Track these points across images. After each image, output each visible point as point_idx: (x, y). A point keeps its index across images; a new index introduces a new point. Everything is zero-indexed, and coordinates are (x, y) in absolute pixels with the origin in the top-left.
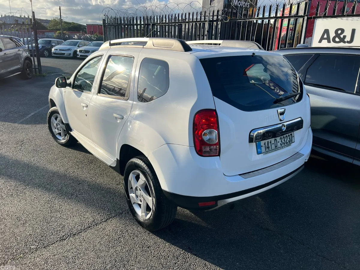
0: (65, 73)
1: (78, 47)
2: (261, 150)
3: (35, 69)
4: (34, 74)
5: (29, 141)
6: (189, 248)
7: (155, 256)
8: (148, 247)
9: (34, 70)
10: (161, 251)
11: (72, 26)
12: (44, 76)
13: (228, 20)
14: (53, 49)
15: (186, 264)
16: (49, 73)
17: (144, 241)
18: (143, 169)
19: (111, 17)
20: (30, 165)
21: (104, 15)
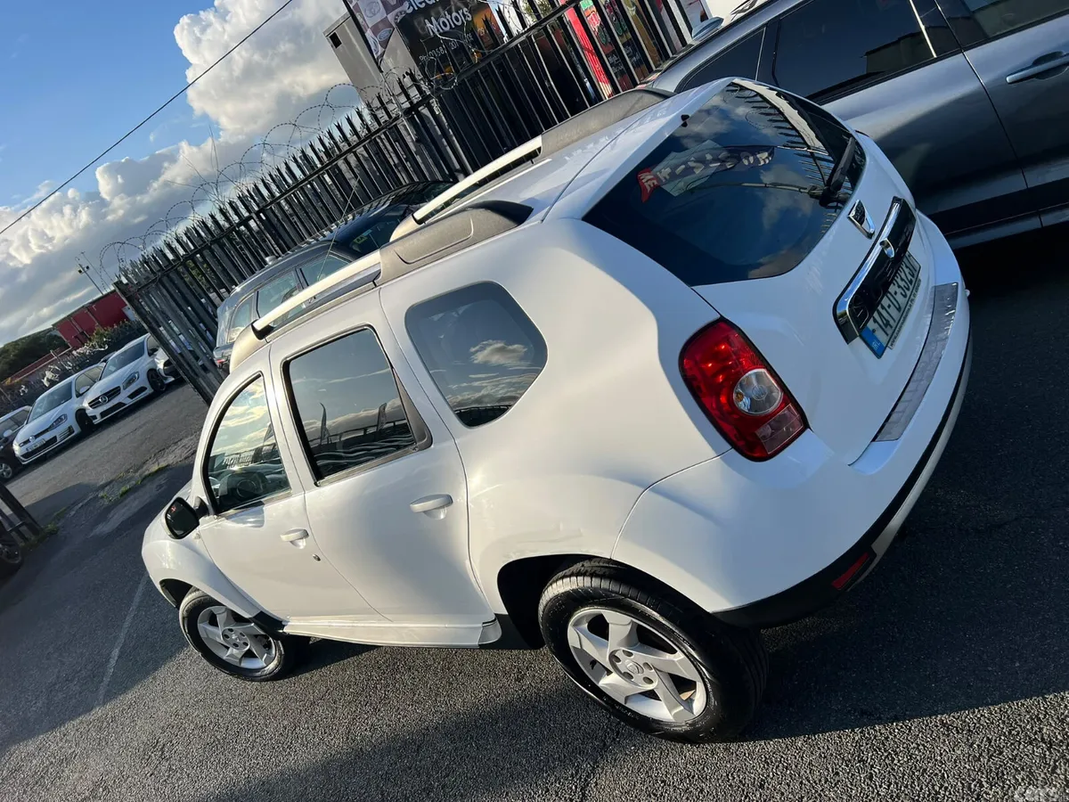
0: (103, 487)
1: (77, 396)
2: (878, 341)
3: (17, 529)
4: (23, 544)
5: (175, 730)
6: (863, 713)
7: (802, 797)
8: (762, 786)
9: (14, 534)
10: (802, 772)
11: (14, 356)
12: (53, 533)
13: (453, 81)
14: (16, 448)
15: (899, 761)
16: (59, 518)
17: (734, 778)
18: (607, 596)
19: (133, 264)
20: (237, 793)
21: (80, 271)
